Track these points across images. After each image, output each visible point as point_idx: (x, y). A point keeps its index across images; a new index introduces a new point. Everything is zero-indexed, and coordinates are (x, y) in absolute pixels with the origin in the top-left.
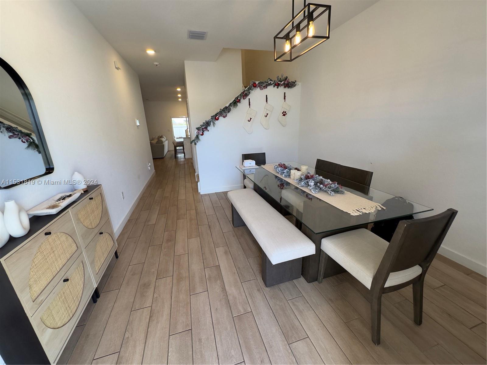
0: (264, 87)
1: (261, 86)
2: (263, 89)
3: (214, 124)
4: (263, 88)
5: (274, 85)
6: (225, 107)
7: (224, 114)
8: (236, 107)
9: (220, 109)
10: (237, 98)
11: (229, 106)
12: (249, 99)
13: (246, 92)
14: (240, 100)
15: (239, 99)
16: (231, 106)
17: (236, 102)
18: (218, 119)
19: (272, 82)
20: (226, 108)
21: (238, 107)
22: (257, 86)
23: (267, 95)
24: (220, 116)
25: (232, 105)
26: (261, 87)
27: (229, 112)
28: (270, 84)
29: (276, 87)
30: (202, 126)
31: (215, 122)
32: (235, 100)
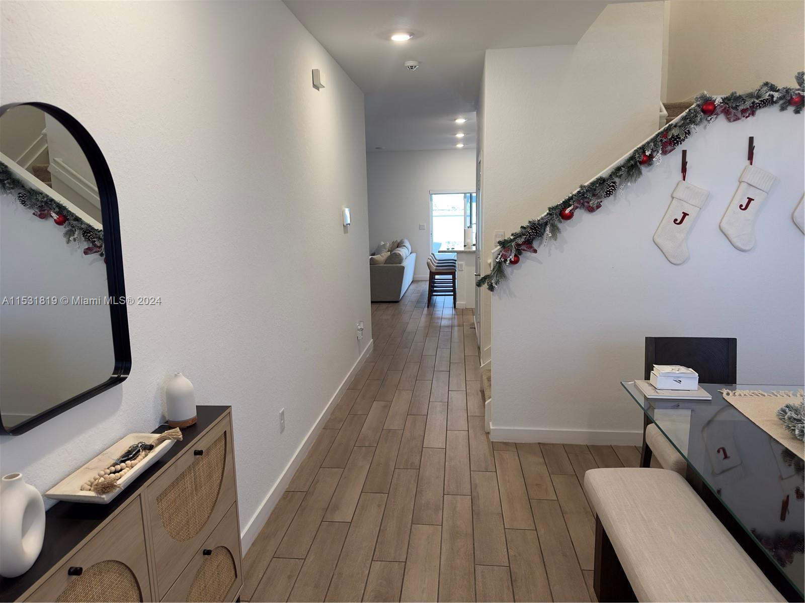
0: (744, 111)
1: (736, 108)
2: (737, 119)
3: (555, 230)
4: (739, 115)
5: (781, 102)
6: (598, 179)
7: (593, 202)
8: (636, 180)
9: (582, 187)
10: (643, 149)
11: (611, 176)
12: (684, 152)
13: (675, 132)
14: (651, 157)
15: (648, 153)
16: (620, 176)
17: (636, 163)
18: (569, 217)
19: (776, 95)
20: (601, 181)
21: (641, 180)
22: (718, 110)
23: (751, 140)
24: (577, 208)
25: (621, 173)
26: (733, 111)
27: (609, 194)
28: (770, 102)
29: (791, 109)
30: (516, 236)
31: (560, 226)
32: (632, 158)
